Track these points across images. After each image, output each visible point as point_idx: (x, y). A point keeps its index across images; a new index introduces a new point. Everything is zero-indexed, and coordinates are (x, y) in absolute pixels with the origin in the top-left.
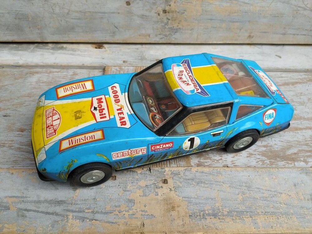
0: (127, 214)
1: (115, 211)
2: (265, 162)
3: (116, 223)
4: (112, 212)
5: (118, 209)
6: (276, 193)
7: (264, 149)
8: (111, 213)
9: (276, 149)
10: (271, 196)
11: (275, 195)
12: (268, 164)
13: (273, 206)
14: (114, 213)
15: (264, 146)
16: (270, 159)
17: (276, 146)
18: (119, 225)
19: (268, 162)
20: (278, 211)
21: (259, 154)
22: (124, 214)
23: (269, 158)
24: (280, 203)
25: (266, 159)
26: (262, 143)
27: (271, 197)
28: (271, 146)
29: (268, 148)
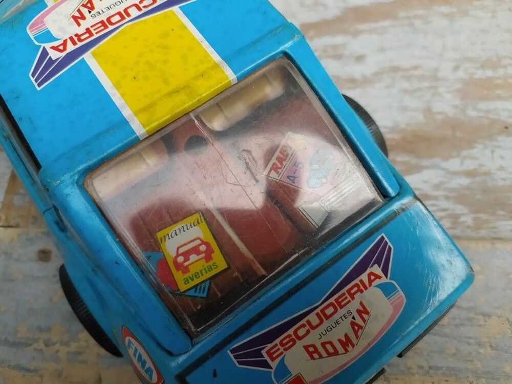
0: (63, 350)
1: (37, 340)
2: (463, 219)
3: (35, 371)
4: (29, 342)
5: (44, 336)
6: (472, 315)
7: (465, 181)
8: (28, 345)
9: (501, 183)
10: (458, 321)
11: (470, 319)
12: (468, 227)
13: (457, 349)
14: (35, 346)
15: (468, 174)
16: (476, 212)
17: (502, 174)
18: (41, 376)
19: (468, 220)
20: (470, 366)
21: (447, 198)
22: (57, 352)
23: (476, 207)
24: (480, 344)
25: (465, 210)
26: (462, 163)
27: (456, 326)
28: (488, 174)
29: (478, 179)
